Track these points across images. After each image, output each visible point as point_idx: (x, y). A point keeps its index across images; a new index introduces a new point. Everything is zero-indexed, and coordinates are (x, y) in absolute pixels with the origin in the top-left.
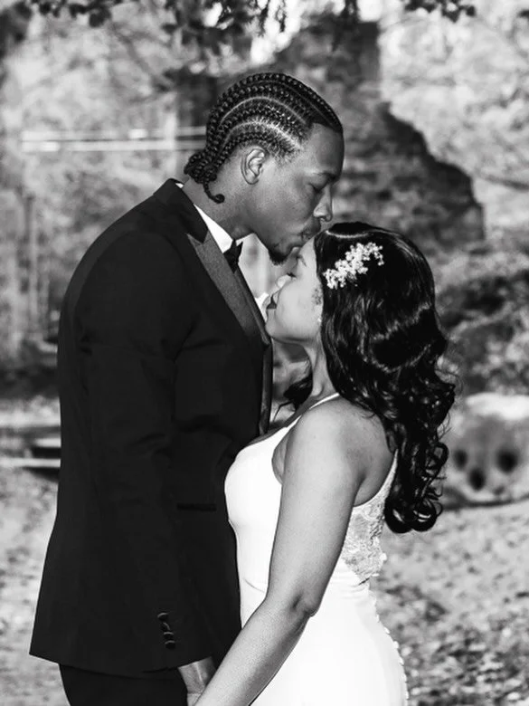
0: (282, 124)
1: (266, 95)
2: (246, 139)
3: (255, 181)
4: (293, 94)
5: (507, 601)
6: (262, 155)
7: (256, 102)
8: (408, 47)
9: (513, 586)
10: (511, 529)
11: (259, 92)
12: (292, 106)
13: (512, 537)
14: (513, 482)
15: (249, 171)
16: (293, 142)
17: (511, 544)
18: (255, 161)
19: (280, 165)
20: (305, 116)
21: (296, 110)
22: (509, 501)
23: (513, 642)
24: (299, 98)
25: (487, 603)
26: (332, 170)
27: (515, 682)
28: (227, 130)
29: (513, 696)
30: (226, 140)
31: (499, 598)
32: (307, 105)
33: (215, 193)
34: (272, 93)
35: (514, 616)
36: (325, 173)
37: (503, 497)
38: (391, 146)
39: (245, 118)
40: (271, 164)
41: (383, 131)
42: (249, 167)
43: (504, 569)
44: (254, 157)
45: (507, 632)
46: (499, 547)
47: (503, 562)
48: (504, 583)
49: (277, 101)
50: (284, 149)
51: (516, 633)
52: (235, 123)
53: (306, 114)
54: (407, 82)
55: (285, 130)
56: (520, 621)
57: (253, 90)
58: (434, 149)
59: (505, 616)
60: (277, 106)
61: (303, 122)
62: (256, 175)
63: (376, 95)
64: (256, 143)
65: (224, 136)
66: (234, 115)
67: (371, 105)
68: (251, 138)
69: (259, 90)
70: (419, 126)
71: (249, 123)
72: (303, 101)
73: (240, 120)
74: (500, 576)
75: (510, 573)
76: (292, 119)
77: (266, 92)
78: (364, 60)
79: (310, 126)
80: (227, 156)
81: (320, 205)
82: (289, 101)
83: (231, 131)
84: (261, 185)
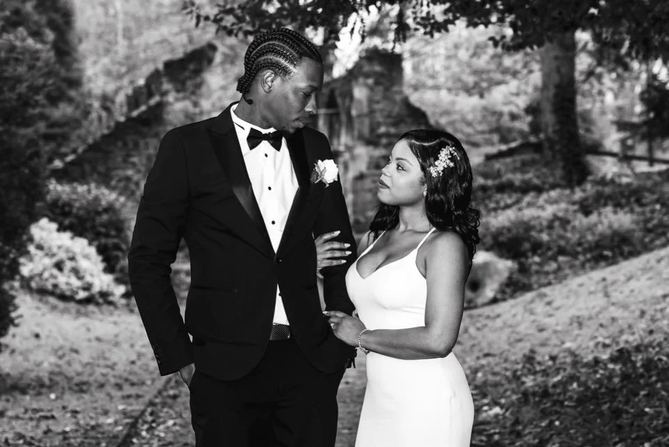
0: (284, 56)
1: (275, 40)
2: (264, 67)
3: (270, 92)
4: (292, 40)
5: (478, 358)
6: (273, 75)
7: (269, 45)
8: (416, 69)
9: (481, 350)
10: (478, 321)
11: (272, 39)
12: (290, 47)
13: (479, 325)
14: (478, 297)
15: (266, 85)
16: (291, 67)
17: (478, 329)
18: (269, 79)
19: (283, 81)
20: (298, 52)
21: (292, 49)
22: (476, 307)
23: (483, 379)
24: (295, 42)
25: (468, 359)
26: (315, 84)
27: (486, 401)
28: (253, 62)
29: (486, 408)
30: (254, 67)
31: (474, 357)
32: (300, 46)
33: (248, 98)
34: (279, 39)
35: (483, 366)
36: (310, 86)
37: (472, 305)
38: (409, 120)
39: (263, 54)
40: (278, 81)
41: (405, 112)
42: (266, 83)
43: (476, 342)
44: (269, 77)
45: (480, 375)
46: (472, 330)
47: (474, 338)
48: (476, 349)
49: (281, 44)
50: (285, 71)
51: (485, 375)
52: (258, 57)
53: (299, 51)
54: (416, 88)
55: (286, 61)
56: (487, 368)
57: (268, 38)
58: (432, 121)
59: (478, 366)
60: (281, 47)
61: (296, 56)
62: (270, 87)
63: (401, 92)
64: (269, 69)
65: (252, 66)
66: (257, 52)
67: (398, 98)
68: (266, 66)
69: (272, 37)
70: (424, 108)
71: (266, 57)
72: (297, 44)
73: (260, 56)
74: (473, 346)
75: (479, 344)
76: (291, 54)
77: (276, 39)
78: (394, 74)
79: (300, 58)
80: (254, 77)
81: (309, 105)
82: (288, 44)
83: (256, 62)
84: (272, 94)
